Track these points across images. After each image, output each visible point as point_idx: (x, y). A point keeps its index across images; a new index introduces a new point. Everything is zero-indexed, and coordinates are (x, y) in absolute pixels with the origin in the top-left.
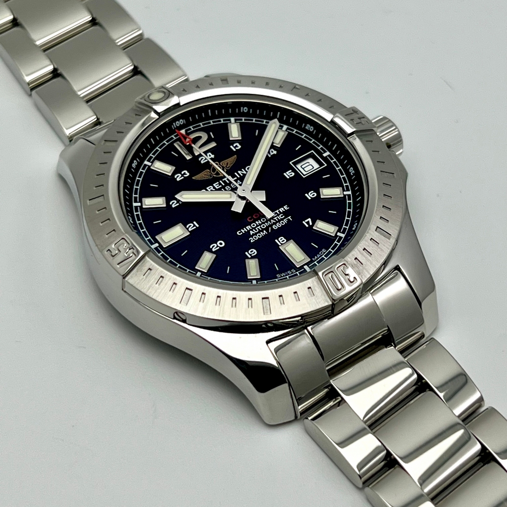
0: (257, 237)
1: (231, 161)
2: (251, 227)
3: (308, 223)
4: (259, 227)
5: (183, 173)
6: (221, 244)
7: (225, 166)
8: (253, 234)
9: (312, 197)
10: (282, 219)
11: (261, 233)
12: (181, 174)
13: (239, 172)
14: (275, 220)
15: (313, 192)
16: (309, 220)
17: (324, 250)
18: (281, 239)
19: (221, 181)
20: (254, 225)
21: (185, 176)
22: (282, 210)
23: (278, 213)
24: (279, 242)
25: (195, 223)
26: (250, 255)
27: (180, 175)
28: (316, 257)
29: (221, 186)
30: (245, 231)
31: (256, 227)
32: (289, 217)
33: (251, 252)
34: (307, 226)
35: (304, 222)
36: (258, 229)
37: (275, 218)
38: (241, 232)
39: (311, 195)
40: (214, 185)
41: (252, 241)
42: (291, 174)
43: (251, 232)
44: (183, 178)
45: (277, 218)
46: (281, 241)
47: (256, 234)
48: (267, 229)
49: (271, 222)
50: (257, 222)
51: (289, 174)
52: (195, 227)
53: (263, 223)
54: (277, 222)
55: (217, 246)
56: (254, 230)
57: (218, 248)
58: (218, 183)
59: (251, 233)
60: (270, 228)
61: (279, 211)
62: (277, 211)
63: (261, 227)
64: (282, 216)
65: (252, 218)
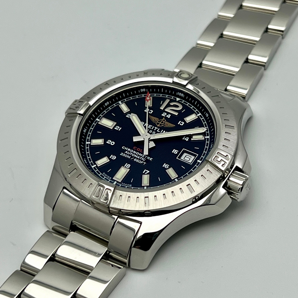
1: (170, 125)
3: (146, 172)
4: (131, 153)
5: (151, 111)
6: (113, 143)
7: (165, 124)
9: (165, 167)
10: (142, 161)
11: (128, 156)
13: (164, 131)
14: (140, 158)
15: (169, 166)
16: (148, 172)
17: (130, 185)
19: (154, 127)
20: (132, 151)
21: (149, 112)
23: (145, 157)
25: (121, 128)
26: (112, 157)
27: (149, 110)
28: (124, 184)
29: (150, 128)
32: (145, 163)
33: (114, 157)
34: (144, 172)
35: (145, 170)
36: (130, 154)
37: (141, 158)
38: (125, 148)
40: (150, 125)
41: (121, 154)
42: (175, 152)
43: (127, 152)
44: (147, 112)
45: (142, 158)
46: (128, 165)
47: (126, 154)
48: (132, 157)
49: (138, 157)
50: (134, 151)
51: (175, 151)
53: (135, 154)
55: (110, 143)
56: (129, 152)
58: (152, 126)
61: (147, 157)
64: (144, 160)
65: (136, 148)
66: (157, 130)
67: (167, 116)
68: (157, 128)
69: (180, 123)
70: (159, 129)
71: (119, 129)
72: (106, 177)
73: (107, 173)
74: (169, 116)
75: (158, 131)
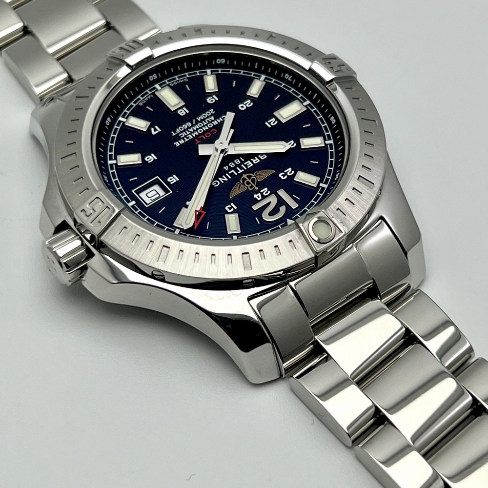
0: (207, 114)
1: (236, 191)
2: (213, 124)
3: (155, 130)
4: (205, 124)
5: (286, 177)
7: (242, 186)
8: (211, 117)
9: (149, 157)
10: (181, 132)
11: (203, 118)
12: (288, 176)
13: (226, 179)
14: (189, 131)
15: (149, 162)
16: (154, 133)
17: (141, 104)
18: (183, 114)
19: (246, 169)
20: (210, 126)
21: (283, 174)
22: (182, 142)
23: (185, 138)
24: (185, 111)
25: (270, 126)
26: (213, 98)
27: (288, 174)
28: (149, 98)
29: (245, 164)
30: (219, 119)
31: (208, 124)
32: (174, 134)
33: (212, 101)
34: (156, 127)
35: (160, 130)
36: (206, 122)
37: (188, 133)
38: (222, 118)
39: (151, 158)
40: (252, 165)
41: (212, 110)
42: (171, 179)
44: (285, 171)
45: (186, 133)
46: (183, 112)
47: (208, 117)
48: (197, 122)
49: (193, 129)
50: (207, 128)
51: (173, 179)
52: (269, 121)
53: (200, 128)
54: (187, 129)
55: (246, 104)
56: (210, 121)
57: (245, 103)
58: (248, 167)
59: (212, 118)
60: (194, 123)
61: (184, 140)
62: (187, 140)
63: (203, 123)
64: (182, 135)
65: (211, 133)
66: (237, 171)
67: (259, 194)
68: (239, 173)
69: (232, 207)
70: (236, 174)
71: (270, 123)
72: (178, 80)
73: (184, 83)
74: (258, 197)
75: (233, 171)
